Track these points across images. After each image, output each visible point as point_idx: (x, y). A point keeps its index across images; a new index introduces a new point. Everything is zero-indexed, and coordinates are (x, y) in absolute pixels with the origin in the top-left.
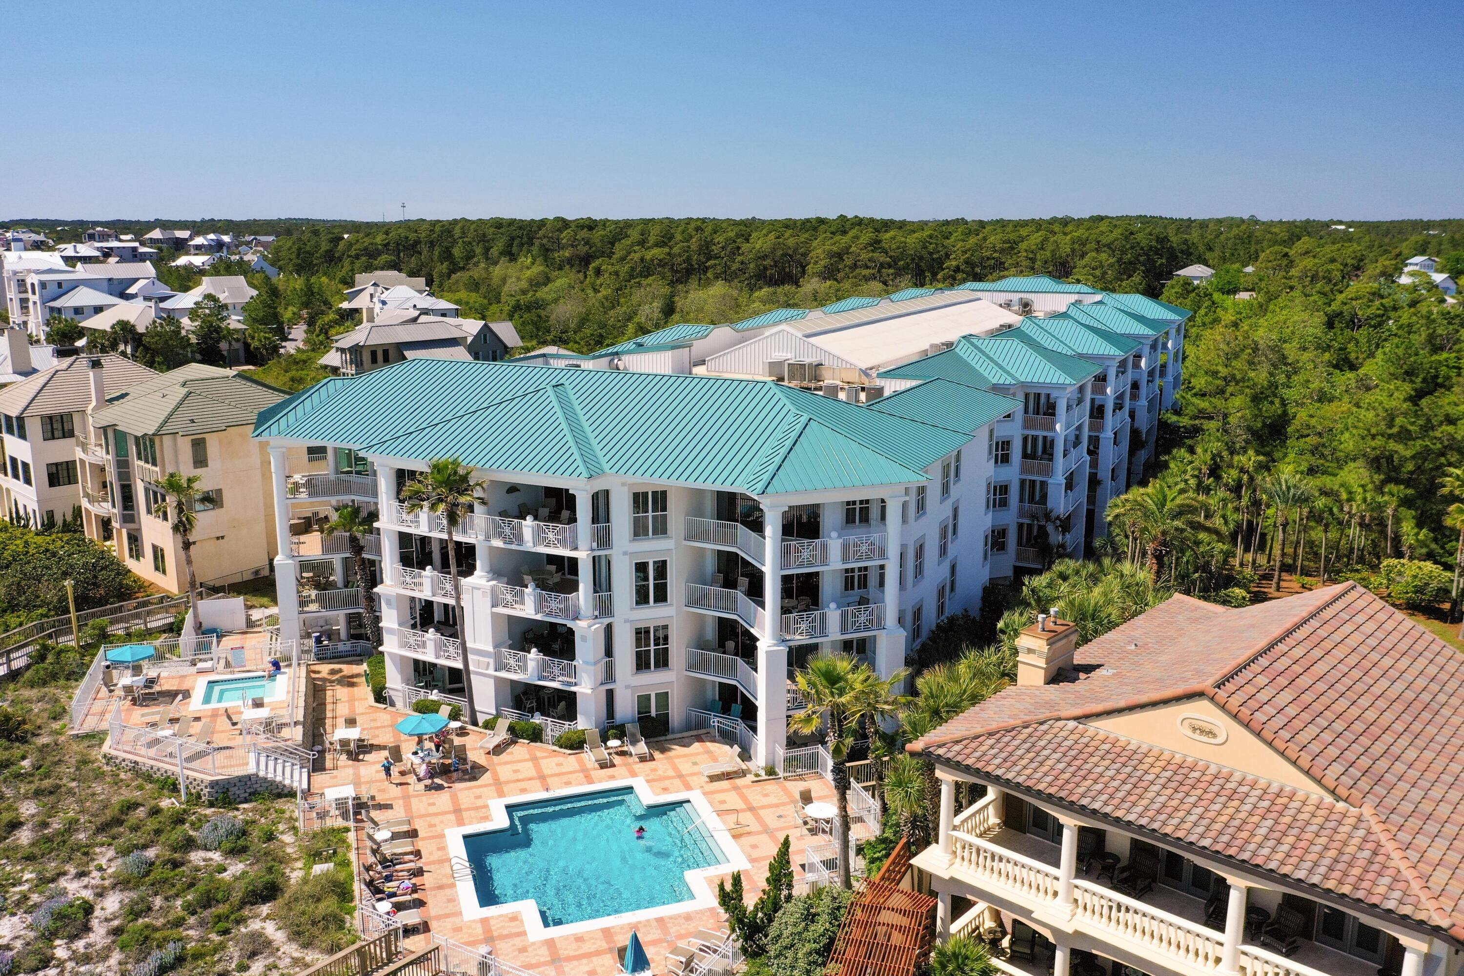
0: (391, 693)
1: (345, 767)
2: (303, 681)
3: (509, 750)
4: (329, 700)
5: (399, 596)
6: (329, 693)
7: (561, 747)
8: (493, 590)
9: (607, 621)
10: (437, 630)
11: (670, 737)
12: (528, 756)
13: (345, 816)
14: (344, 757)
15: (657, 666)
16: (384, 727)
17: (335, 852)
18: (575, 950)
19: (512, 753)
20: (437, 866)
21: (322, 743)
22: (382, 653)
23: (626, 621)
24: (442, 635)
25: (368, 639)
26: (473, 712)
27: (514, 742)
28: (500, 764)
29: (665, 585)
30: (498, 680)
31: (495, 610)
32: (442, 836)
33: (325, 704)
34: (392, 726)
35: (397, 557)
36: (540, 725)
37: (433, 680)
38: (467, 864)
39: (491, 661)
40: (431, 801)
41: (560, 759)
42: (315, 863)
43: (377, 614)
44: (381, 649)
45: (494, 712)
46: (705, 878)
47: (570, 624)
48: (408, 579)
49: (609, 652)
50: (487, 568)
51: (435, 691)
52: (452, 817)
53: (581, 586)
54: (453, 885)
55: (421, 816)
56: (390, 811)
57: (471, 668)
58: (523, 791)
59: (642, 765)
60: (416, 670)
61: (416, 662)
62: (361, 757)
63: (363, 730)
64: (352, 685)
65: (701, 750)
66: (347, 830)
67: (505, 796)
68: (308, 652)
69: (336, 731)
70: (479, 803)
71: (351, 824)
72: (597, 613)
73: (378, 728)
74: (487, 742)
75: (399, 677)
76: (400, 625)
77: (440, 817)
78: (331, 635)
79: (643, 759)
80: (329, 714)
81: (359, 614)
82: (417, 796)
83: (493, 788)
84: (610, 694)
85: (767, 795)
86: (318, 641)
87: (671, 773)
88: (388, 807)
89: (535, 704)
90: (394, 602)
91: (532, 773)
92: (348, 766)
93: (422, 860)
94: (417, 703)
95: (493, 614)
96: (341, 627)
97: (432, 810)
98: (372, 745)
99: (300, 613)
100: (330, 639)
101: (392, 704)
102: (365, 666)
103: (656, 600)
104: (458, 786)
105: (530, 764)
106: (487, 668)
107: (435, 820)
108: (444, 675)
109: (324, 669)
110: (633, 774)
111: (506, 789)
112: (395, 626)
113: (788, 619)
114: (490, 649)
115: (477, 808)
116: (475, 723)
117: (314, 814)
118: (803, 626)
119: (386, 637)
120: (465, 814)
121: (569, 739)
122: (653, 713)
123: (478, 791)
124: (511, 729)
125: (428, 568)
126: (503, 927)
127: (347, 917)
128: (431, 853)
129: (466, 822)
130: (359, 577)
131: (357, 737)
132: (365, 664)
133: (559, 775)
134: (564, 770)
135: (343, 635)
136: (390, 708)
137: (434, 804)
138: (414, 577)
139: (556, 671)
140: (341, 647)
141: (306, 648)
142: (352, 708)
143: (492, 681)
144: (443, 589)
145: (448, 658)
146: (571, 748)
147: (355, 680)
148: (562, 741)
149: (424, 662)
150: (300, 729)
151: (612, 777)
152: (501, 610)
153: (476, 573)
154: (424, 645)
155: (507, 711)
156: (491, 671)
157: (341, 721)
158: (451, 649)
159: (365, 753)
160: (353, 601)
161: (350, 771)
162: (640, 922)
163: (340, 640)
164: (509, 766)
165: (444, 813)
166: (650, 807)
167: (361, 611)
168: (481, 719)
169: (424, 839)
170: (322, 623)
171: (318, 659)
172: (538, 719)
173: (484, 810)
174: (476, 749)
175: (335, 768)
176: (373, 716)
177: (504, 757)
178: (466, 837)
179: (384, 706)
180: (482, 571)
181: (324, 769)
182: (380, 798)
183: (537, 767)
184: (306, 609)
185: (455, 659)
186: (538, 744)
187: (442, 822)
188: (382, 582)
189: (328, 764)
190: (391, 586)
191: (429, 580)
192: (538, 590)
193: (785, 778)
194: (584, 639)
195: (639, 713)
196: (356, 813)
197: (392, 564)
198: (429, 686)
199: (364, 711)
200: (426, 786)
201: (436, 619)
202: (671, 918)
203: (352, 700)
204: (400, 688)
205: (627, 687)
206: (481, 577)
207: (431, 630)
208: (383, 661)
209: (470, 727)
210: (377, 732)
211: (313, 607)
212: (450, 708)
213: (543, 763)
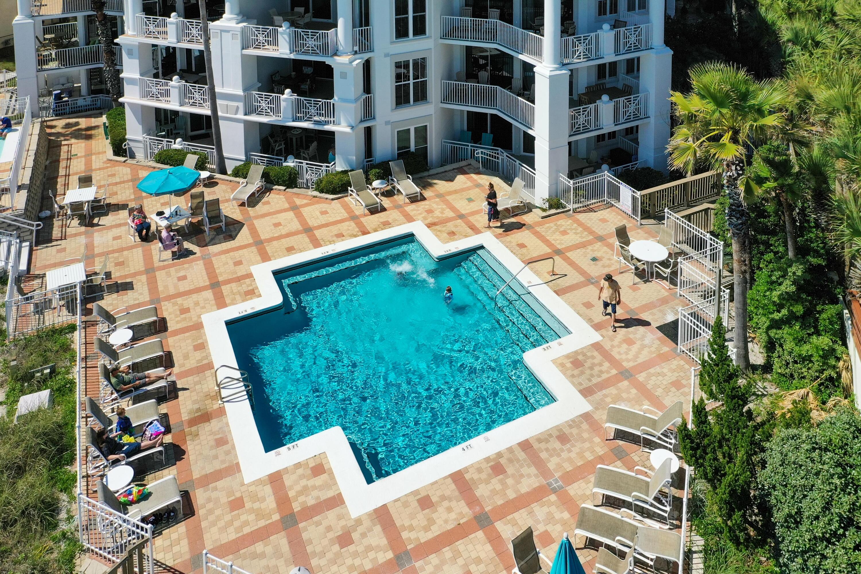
0: (132, 144)
1: (76, 235)
2: (35, 139)
3: (265, 199)
4: (63, 155)
5: (142, 45)
6: (64, 149)
7: (322, 191)
8: (243, 31)
9: (366, 56)
10: (182, 78)
11: (432, 172)
12: (287, 206)
13: (71, 307)
14: (75, 222)
15: (416, 100)
16: (124, 182)
17: (53, 371)
18: (427, 529)
19: (268, 203)
20: (195, 378)
21: (51, 208)
22: (122, 105)
23: (386, 55)
24: (186, 82)
25: (108, 92)
26: (221, 160)
27: (270, 190)
28: (257, 217)
29: (423, 18)
30: (248, 125)
31: (246, 52)
32: (199, 326)
33: (58, 161)
34: (132, 180)
35: (140, 7)
36: (293, 168)
37: (175, 128)
38: (237, 374)
39: (241, 105)
40: (182, 274)
41: (324, 206)
42: (23, 392)
43: (118, 67)
44: (121, 100)
45: (243, 158)
46: (554, 361)
47: (328, 61)
48: (151, 28)
49: (367, 88)
50: (237, 10)
51: (179, 140)
52: (209, 294)
53: (340, 22)
54: (222, 412)
55: (169, 298)
56: (130, 292)
57: (220, 114)
58: (290, 250)
59: (413, 206)
60: (158, 119)
61: (158, 110)
62: (96, 221)
63: (99, 187)
64: (89, 137)
65: (469, 184)
66: (72, 328)
67: (270, 260)
68: (46, 109)
69: (68, 193)
70: (241, 271)
71: (78, 319)
72: (356, 48)
73: (116, 184)
74: (240, 192)
75: (140, 128)
76: (141, 75)
77: (195, 296)
78: (71, 92)
79: (414, 199)
80: (62, 172)
81: (101, 69)
82: (164, 268)
83: (254, 249)
84: (368, 131)
85: (564, 233)
86: (58, 97)
87: (450, 214)
88: (128, 286)
89: (283, 146)
90: (136, 52)
91: (296, 225)
92: (80, 234)
93: (176, 370)
94: (160, 154)
95: (243, 56)
96: (82, 84)
97: (184, 286)
98: (109, 205)
99: (38, 71)
100: (70, 96)
101: (132, 156)
102: (104, 119)
103: (415, 34)
104: (213, 249)
105: (291, 214)
106: (236, 113)
107: (188, 302)
108: (186, 123)
109: (60, 124)
110: (410, 219)
111: (269, 249)
112: (137, 76)
113: (567, 41)
114: (240, 92)
115: (238, 279)
116: (223, 171)
117: (32, 307)
118: (581, 48)
119: (127, 88)
120: (225, 289)
121: (331, 183)
122: (413, 148)
123: (237, 255)
124: (265, 176)
125: (173, 14)
126: (305, 490)
127: (64, 497)
128: (186, 357)
129: (228, 301)
130: (100, 32)
131: (92, 198)
132: (104, 117)
133: (326, 225)
134: (331, 220)
135: (84, 91)
136: (130, 161)
137: (184, 278)
138: (158, 26)
139: (313, 111)
140: (81, 102)
141: (45, 105)
142: (88, 164)
143: (242, 126)
144: (188, 35)
145: (193, 105)
146: (333, 192)
147: (93, 132)
148: (322, 185)
149: (165, 111)
150: (24, 193)
151: (386, 224)
152: (252, 52)
153: (224, 16)
154: (167, 93)
155: (256, 155)
156: (241, 116)
157: (74, 180)
158: (197, 95)
159: (100, 215)
160: (94, 57)
161: (82, 240)
162: (499, 455)
163: (80, 96)
164: (267, 218)
165: (198, 290)
166: (442, 259)
167: (101, 66)
168: (230, 166)
169: (176, 333)
170: (63, 80)
171: (56, 115)
172: (291, 163)
173: (248, 281)
174: (228, 201)
175: (63, 237)
176: (110, 171)
177: (260, 208)
178: (229, 324)
179: (123, 159)
180: (232, 13)
181: (50, 240)
182: (118, 275)
183: (300, 216)
184: (44, 67)
185: (201, 105)
186: (295, 190)
187: (197, 304)
188: (123, 33)
189: (56, 233)
190: (134, 36)
191: (174, 27)
192: (293, 29)
193: (575, 211)
194: (344, 75)
195: (399, 149)
196: (85, 301)
197: (134, 13)
198: (172, 135)
199: (102, 165)
200: (174, 253)
201: (179, 67)
202: (539, 440)
203: (89, 155)
204: (140, 138)
205: (387, 123)
206: (230, 20)
207: (175, 78)
208: (123, 113)
209: (218, 176)
210: (115, 189)
211: (53, 65)
212: (197, 157)
213: (306, 211)
